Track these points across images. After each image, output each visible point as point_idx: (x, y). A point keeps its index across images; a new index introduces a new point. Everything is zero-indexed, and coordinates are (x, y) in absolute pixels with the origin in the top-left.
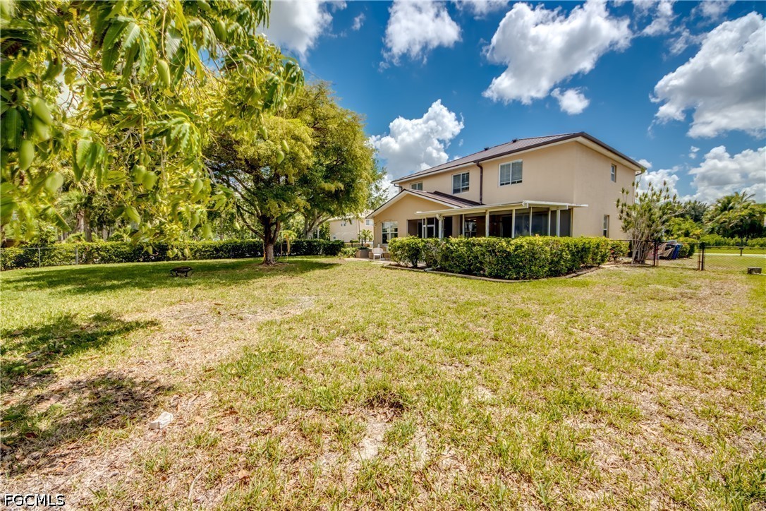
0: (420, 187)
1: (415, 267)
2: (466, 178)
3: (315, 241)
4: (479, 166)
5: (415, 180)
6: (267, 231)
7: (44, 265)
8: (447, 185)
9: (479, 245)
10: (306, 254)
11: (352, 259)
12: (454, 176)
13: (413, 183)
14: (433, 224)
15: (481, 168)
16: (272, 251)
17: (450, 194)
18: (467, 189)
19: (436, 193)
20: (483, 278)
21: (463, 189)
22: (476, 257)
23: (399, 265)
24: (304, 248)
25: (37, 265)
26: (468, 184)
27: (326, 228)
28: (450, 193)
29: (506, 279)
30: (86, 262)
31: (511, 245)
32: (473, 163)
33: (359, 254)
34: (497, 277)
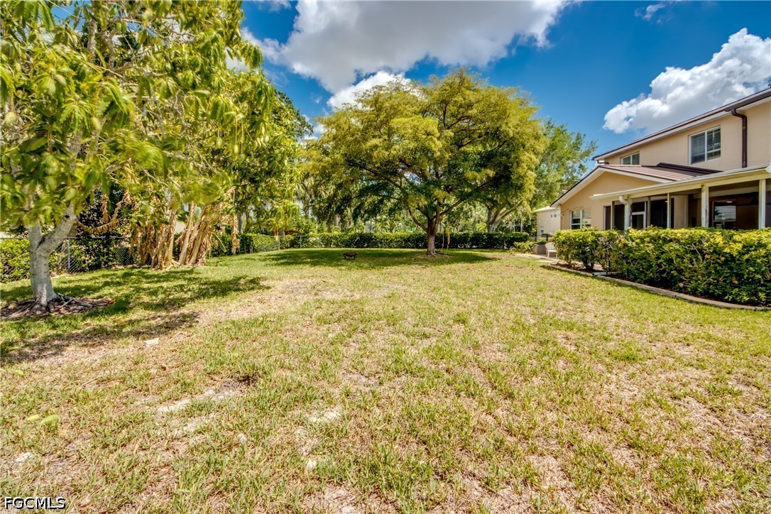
0: (636, 160)
1: (590, 270)
2: (715, 138)
3: (496, 234)
4: (736, 114)
5: (627, 151)
6: (430, 222)
7: (303, 247)
8: (681, 152)
9: (678, 241)
10: (485, 247)
11: (527, 255)
12: (694, 138)
13: (626, 156)
14: (644, 211)
15: (744, 118)
16: (433, 242)
17: (685, 164)
18: (718, 154)
19: (662, 166)
20: (682, 295)
21: (710, 156)
22: (670, 261)
23: (569, 266)
24: (484, 240)
25: (299, 247)
26: (719, 147)
27: (532, 220)
28: (687, 162)
29: (727, 301)
30: (326, 245)
31: (735, 242)
32: (724, 113)
33: (535, 249)
34: (707, 294)
